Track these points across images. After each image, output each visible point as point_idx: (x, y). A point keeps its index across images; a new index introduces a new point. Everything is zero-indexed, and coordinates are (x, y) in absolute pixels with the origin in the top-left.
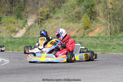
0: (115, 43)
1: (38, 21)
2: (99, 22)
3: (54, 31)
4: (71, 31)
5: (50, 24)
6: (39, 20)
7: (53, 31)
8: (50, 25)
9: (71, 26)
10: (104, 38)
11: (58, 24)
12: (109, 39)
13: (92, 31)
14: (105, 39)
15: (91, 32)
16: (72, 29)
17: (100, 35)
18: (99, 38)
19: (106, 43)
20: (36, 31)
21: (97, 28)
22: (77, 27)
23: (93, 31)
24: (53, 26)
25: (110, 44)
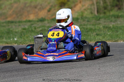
5: (8, 1)
12: (94, 21)
14: (88, 21)
19: (89, 27)
22: (49, 4)
24: (11, 4)
25: (94, 29)
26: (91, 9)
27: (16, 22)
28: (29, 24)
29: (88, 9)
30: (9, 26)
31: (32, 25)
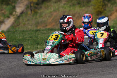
1: (31, 6)
3: (53, 19)
7: (51, 19)
8: (48, 11)
9: (77, 12)
16: (78, 16)
20: (28, 20)
21: (113, 13)
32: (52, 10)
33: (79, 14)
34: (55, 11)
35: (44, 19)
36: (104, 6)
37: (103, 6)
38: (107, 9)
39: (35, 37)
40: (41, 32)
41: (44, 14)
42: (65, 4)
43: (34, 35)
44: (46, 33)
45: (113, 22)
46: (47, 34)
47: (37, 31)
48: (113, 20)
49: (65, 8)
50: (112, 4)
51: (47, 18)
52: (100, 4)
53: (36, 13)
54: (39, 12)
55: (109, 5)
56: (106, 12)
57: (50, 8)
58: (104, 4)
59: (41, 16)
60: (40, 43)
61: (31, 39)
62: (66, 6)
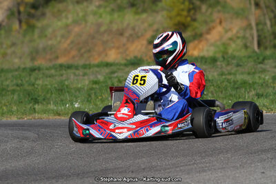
0: (267, 78)
1: (19, 13)
2: (219, 8)
3: (72, 42)
4: (128, 40)
5: (59, 20)
6: (22, 9)
7: (68, 41)
8: (59, 24)
9: (128, 25)
10: (235, 62)
11: (84, 18)
12: (251, 64)
13: (198, 36)
14: (238, 65)
15: (196, 42)
16: (131, 35)
17: (226, 48)
18: (218, 63)
19: (239, 77)
20: (14, 44)
21: (214, 28)
22: (150, 25)
23: (201, 35)
24: (67, 26)
25: (251, 82)
26: (244, 37)
27: (77, 68)
28: (107, 70)
29: (238, 38)
30: (62, 75)
31: (113, 72)
32: (70, 21)
33: (133, 29)
34: (76, 22)
35: (50, 42)
36: (192, 12)
37: (189, 10)
38: (199, 17)
39: (29, 85)
40: (43, 74)
41: (50, 30)
42: (99, 7)
43: (27, 79)
44: (56, 75)
45: (212, 49)
46: (57, 78)
47: (33, 70)
48: (212, 45)
49: (101, 16)
50: (210, 6)
51: (59, 39)
52: (182, 7)
53: (31, 27)
54: (39, 24)
55: (204, 8)
56: (196, 24)
57: (64, 15)
58: (191, 6)
59: (42, 35)
60: (40, 99)
61: (18, 88)
62: (102, 10)
